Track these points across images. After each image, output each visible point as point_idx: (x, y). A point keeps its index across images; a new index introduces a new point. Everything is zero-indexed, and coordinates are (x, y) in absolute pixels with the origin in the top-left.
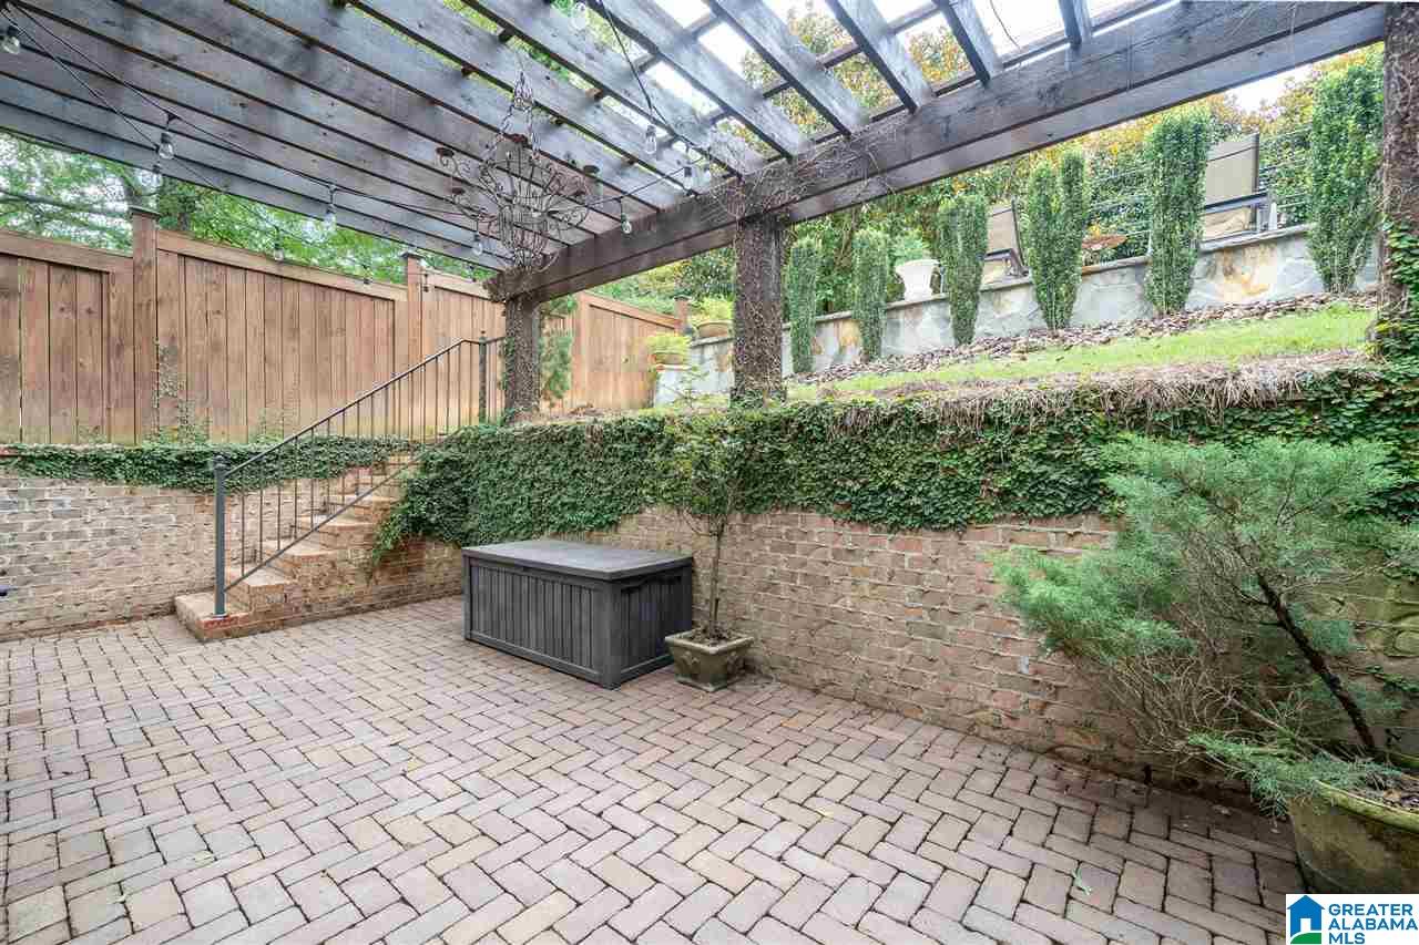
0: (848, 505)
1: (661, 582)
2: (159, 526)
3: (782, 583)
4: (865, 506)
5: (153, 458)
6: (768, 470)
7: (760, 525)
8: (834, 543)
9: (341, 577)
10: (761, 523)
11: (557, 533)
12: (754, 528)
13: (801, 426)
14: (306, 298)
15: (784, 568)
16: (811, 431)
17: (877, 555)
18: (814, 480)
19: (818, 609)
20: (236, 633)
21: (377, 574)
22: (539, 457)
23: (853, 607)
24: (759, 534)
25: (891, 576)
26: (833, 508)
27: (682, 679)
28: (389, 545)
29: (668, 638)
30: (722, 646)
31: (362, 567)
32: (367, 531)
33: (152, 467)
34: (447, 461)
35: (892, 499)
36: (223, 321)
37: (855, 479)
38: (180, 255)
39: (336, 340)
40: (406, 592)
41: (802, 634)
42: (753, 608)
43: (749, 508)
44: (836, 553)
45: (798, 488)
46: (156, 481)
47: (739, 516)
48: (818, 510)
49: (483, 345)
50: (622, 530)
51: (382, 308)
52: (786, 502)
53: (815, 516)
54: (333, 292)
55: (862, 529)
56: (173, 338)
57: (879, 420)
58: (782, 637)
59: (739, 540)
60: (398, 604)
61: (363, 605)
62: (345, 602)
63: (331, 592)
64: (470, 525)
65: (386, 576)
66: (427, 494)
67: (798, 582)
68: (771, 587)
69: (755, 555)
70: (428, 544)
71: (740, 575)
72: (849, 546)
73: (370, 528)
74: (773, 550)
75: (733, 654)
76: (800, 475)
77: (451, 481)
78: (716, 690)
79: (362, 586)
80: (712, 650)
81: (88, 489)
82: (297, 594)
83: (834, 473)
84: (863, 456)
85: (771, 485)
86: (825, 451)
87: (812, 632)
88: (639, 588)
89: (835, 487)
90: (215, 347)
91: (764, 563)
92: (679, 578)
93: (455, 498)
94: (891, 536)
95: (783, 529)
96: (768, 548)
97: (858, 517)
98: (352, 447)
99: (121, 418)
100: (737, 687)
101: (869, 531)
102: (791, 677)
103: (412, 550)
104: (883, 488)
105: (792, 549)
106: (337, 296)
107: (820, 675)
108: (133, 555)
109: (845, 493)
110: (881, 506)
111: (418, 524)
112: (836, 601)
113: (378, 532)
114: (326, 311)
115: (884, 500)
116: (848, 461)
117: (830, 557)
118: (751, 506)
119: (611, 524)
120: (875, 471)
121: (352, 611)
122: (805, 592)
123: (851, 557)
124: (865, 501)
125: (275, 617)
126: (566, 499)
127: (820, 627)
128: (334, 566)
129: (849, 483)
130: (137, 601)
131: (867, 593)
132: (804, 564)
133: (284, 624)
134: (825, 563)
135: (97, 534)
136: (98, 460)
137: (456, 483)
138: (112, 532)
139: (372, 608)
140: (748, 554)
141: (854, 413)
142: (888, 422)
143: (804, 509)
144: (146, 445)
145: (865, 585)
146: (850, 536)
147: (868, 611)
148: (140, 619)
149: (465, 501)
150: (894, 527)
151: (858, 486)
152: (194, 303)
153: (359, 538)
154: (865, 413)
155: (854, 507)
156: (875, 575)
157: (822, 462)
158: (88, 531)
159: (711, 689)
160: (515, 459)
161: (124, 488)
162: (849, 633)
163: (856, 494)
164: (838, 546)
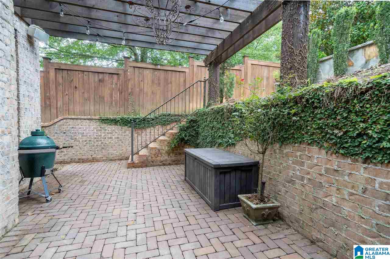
0: (335, 144)
1: (242, 171)
2: (127, 137)
3: (297, 181)
4: (346, 145)
5: (125, 120)
6: (291, 123)
7: (287, 150)
8: (326, 164)
9: (161, 154)
10: (288, 150)
11: (219, 146)
12: (284, 152)
13: (307, 100)
14: (162, 74)
15: (298, 173)
16: (313, 102)
17: (353, 176)
18: (315, 129)
19: (315, 199)
20: (135, 167)
21: (171, 154)
22: (214, 119)
23: (337, 203)
24: (287, 155)
25: (365, 191)
26: (326, 145)
27: (244, 215)
28: (173, 146)
29: (239, 196)
30: (261, 205)
31: (167, 152)
32: (168, 141)
33: (125, 122)
34: (192, 120)
35: (365, 142)
36: (143, 83)
37: (340, 129)
38: (134, 67)
39: (170, 85)
40: (179, 161)
41: (307, 210)
42: (283, 190)
43: (282, 142)
44: (327, 170)
45: (306, 133)
46: (126, 126)
47: (278, 146)
48: (317, 146)
49: (205, 82)
50: (237, 147)
51: (182, 74)
52: (300, 140)
53: (315, 148)
54: (169, 71)
55: (344, 159)
56: (132, 89)
57: (357, 92)
58: (296, 208)
59: (278, 157)
60: (177, 164)
61: (167, 163)
62: (162, 162)
63: (158, 158)
64: (198, 141)
65: (174, 155)
66: (185, 131)
67: (305, 181)
68: (291, 182)
69: (285, 164)
70: (186, 146)
71: (277, 173)
72: (336, 167)
73: (169, 140)
74: (293, 163)
75: (267, 210)
76: (307, 126)
77: (193, 127)
78: (257, 225)
79: (166, 157)
80: (254, 206)
81: (113, 127)
82: (150, 158)
83: (326, 125)
84: (345, 115)
85: (292, 131)
86: (321, 113)
87: (312, 210)
88: (230, 172)
89: (327, 133)
90: (141, 90)
91: (288, 169)
92: (251, 170)
93: (194, 132)
94: (366, 165)
95: (298, 154)
96: (291, 162)
97: (341, 151)
98: (171, 116)
99: (122, 109)
100: (270, 226)
101: (349, 161)
102: (300, 230)
103: (181, 148)
104: (360, 135)
105: (302, 164)
106: (170, 72)
107: (315, 235)
108: (122, 144)
109: (332, 137)
110: (358, 146)
111: (182, 140)
112: (326, 197)
113: (171, 141)
114: (167, 78)
115: (360, 142)
116: (335, 119)
117: (323, 172)
118: (283, 141)
119: (233, 144)
120: (354, 124)
121: (164, 165)
122: (309, 188)
123: (337, 174)
124: (347, 142)
125: (145, 164)
126: (220, 134)
127: (316, 209)
128: (159, 151)
129: (336, 131)
130: (123, 155)
131: (346, 197)
132: (308, 173)
133: (146, 166)
134: (321, 175)
135: (115, 138)
136: (115, 120)
137: (195, 127)
138: (118, 138)
139: (170, 164)
140: (282, 163)
141: (340, 89)
142: (363, 93)
143: (309, 144)
144: (125, 116)
145: (345, 193)
146: (336, 162)
147: (347, 208)
148: (123, 160)
149: (197, 133)
150: (366, 160)
151: (342, 133)
152: (136, 79)
153: (166, 143)
154: (347, 89)
155: (338, 146)
156: (353, 187)
157: (320, 119)
158: (114, 137)
159: (254, 224)
160: (208, 119)
161: (120, 127)
162: (334, 217)
163: (340, 138)
164: (328, 166)
